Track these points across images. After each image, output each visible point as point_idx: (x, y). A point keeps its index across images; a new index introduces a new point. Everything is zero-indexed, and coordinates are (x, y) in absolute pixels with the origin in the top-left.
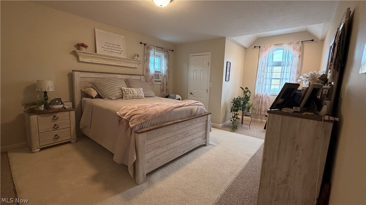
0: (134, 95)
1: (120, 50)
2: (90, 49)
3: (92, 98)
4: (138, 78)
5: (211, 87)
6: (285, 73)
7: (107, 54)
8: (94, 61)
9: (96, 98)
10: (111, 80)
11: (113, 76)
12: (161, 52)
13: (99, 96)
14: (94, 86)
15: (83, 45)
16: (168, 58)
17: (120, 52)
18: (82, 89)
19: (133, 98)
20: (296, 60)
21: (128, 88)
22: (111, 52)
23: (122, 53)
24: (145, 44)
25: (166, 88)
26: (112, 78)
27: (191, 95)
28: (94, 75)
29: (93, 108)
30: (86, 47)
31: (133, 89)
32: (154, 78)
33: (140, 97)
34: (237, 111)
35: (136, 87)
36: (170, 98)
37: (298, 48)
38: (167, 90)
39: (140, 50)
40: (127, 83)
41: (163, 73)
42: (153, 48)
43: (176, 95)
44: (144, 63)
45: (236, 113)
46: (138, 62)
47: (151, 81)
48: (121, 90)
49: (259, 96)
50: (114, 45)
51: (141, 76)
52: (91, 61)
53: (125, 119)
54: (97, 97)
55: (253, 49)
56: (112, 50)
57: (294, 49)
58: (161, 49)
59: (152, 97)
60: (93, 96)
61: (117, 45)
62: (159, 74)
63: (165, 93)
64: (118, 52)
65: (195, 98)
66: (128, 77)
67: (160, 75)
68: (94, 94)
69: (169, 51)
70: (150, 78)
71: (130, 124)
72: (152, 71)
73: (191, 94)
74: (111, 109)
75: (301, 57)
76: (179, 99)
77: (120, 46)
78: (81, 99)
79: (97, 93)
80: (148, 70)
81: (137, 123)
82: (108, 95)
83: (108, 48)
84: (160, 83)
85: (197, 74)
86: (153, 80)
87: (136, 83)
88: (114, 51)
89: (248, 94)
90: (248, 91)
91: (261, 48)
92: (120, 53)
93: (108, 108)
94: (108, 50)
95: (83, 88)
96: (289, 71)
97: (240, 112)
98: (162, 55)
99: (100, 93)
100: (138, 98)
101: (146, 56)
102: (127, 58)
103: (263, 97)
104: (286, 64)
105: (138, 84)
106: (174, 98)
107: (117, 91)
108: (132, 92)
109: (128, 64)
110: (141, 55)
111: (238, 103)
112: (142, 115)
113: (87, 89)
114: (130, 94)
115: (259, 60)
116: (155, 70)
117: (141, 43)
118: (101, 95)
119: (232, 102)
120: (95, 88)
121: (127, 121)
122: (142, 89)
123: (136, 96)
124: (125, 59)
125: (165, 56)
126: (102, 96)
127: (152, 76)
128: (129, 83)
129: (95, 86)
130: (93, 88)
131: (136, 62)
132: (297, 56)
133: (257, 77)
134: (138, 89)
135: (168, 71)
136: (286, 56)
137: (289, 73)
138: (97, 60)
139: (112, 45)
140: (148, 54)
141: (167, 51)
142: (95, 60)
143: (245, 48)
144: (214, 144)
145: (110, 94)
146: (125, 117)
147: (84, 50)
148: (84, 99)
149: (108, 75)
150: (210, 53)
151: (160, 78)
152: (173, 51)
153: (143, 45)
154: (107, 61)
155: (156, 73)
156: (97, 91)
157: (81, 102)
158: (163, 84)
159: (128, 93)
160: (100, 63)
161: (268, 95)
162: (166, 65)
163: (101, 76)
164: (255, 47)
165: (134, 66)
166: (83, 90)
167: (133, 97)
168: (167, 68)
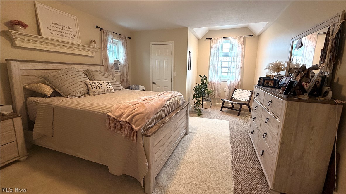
0: (103, 89)
1: (72, 33)
2: (31, 30)
3: (46, 96)
4: (98, 68)
5: (175, 76)
6: (232, 62)
7: (57, 38)
8: (39, 47)
9: (51, 96)
10: (70, 72)
11: (68, 67)
12: (119, 39)
13: (56, 94)
14: (46, 80)
15: (20, 24)
16: (127, 46)
17: (72, 36)
18: (24, 85)
19: (102, 93)
20: (240, 51)
21: (94, 82)
22: (61, 35)
23: (76, 37)
24: (101, 29)
25: (126, 79)
26: (69, 69)
27: (154, 85)
28: (41, 66)
29: (54, 110)
30: (24, 26)
31: (101, 82)
32: (114, 68)
33: (110, 91)
34: (199, 97)
35: (101, 80)
36: (132, 89)
37: (241, 41)
38: (127, 81)
39: (95, 35)
40: (88, 75)
41: (123, 62)
42: (110, 33)
43: (139, 86)
44: (102, 50)
45: (198, 99)
46: (95, 50)
47: (111, 72)
48: (86, 84)
49: (212, 83)
50: (63, 27)
51: (101, 66)
52: (35, 46)
53: (126, 121)
54: (53, 95)
55: (205, 40)
56: (62, 34)
57: (239, 42)
58: (119, 35)
59: (120, 89)
60: (47, 94)
61: (68, 27)
62: (117, 63)
63: (125, 84)
64: (70, 36)
65: (159, 87)
66: (86, 68)
67: (119, 65)
68: (49, 91)
69: (127, 38)
70: (110, 68)
71: (134, 126)
72: (111, 61)
73: (154, 83)
74: (92, 110)
75: (244, 49)
76: (143, 90)
77: (71, 28)
78: (26, 99)
79: (52, 90)
80: (107, 59)
81: (142, 125)
82: (71, 91)
83: (56, 30)
84: (119, 74)
85: (159, 63)
86: (112, 70)
87: (99, 74)
88: (64, 34)
89: (205, 81)
90: (206, 79)
91: (212, 40)
92: (73, 38)
93: (86, 109)
94: (56, 33)
95: (27, 85)
96: (236, 61)
97: (201, 98)
98: (120, 43)
99: (57, 90)
100: (108, 92)
101: (104, 44)
102: (82, 44)
103: (216, 83)
104: (233, 56)
105: (102, 76)
106: (137, 89)
107: (81, 86)
108: (100, 86)
109: (83, 52)
110: (98, 41)
111: (200, 90)
112: (144, 114)
113: (34, 86)
114: (98, 89)
115: (210, 50)
116: (115, 59)
117: (97, 27)
118: (59, 92)
119: (194, 90)
120: (49, 83)
121: (129, 123)
122: (109, 81)
123: (106, 90)
124: (80, 45)
125: (123, 44)
126: (62, 94)
127: (111, 66)
128: (91, 76)
129: (48, 81)
130: (45, 84)
131: (94, 50)
132: (241, 48)
133: (210, 66)
134: (106, 82)
135: (127, 60)
136: (232, 48)
137: (236, 62)
138: (42, 46)
139: (61, 27)
140: (106, 40)
141: (125, 38)
142: (40, 45)
143: (199, 39)
144: (192, 131)
145: (73, 90)
146: (124, 118)
147: (22, 30)
148: (33, 99)
149: (60, 65)
150: (173, 43)
151: (119, 69)
152: (130, 38)
153: (99, 29)
154: (57, 48)
155: (115, 63)
156: (51, 88)
157: (25, 103)
158: (123, 74)
159: (95, 87)
160: (49, 50)
161: (220, 81)
162: (125, 53)
163: (50, 66)
164: (207, 39)
165: (90, 55)
166: (27, 87)
167: (102, 91)
168: (126, 57)
